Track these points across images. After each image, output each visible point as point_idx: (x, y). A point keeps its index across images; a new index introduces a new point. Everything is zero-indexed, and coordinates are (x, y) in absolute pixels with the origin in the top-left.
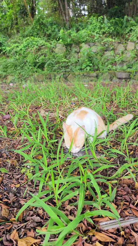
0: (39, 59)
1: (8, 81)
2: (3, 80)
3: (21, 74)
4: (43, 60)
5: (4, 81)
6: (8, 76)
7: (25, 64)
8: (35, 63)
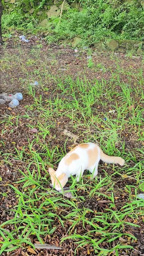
0: (118, 17)
1: (74, 45)
2: (69, 41)
3: (91, 37)
4: (123, 18)
5: (69, 44)
6: (75, 38)
7: (100, 20)
8: (112, 21)
